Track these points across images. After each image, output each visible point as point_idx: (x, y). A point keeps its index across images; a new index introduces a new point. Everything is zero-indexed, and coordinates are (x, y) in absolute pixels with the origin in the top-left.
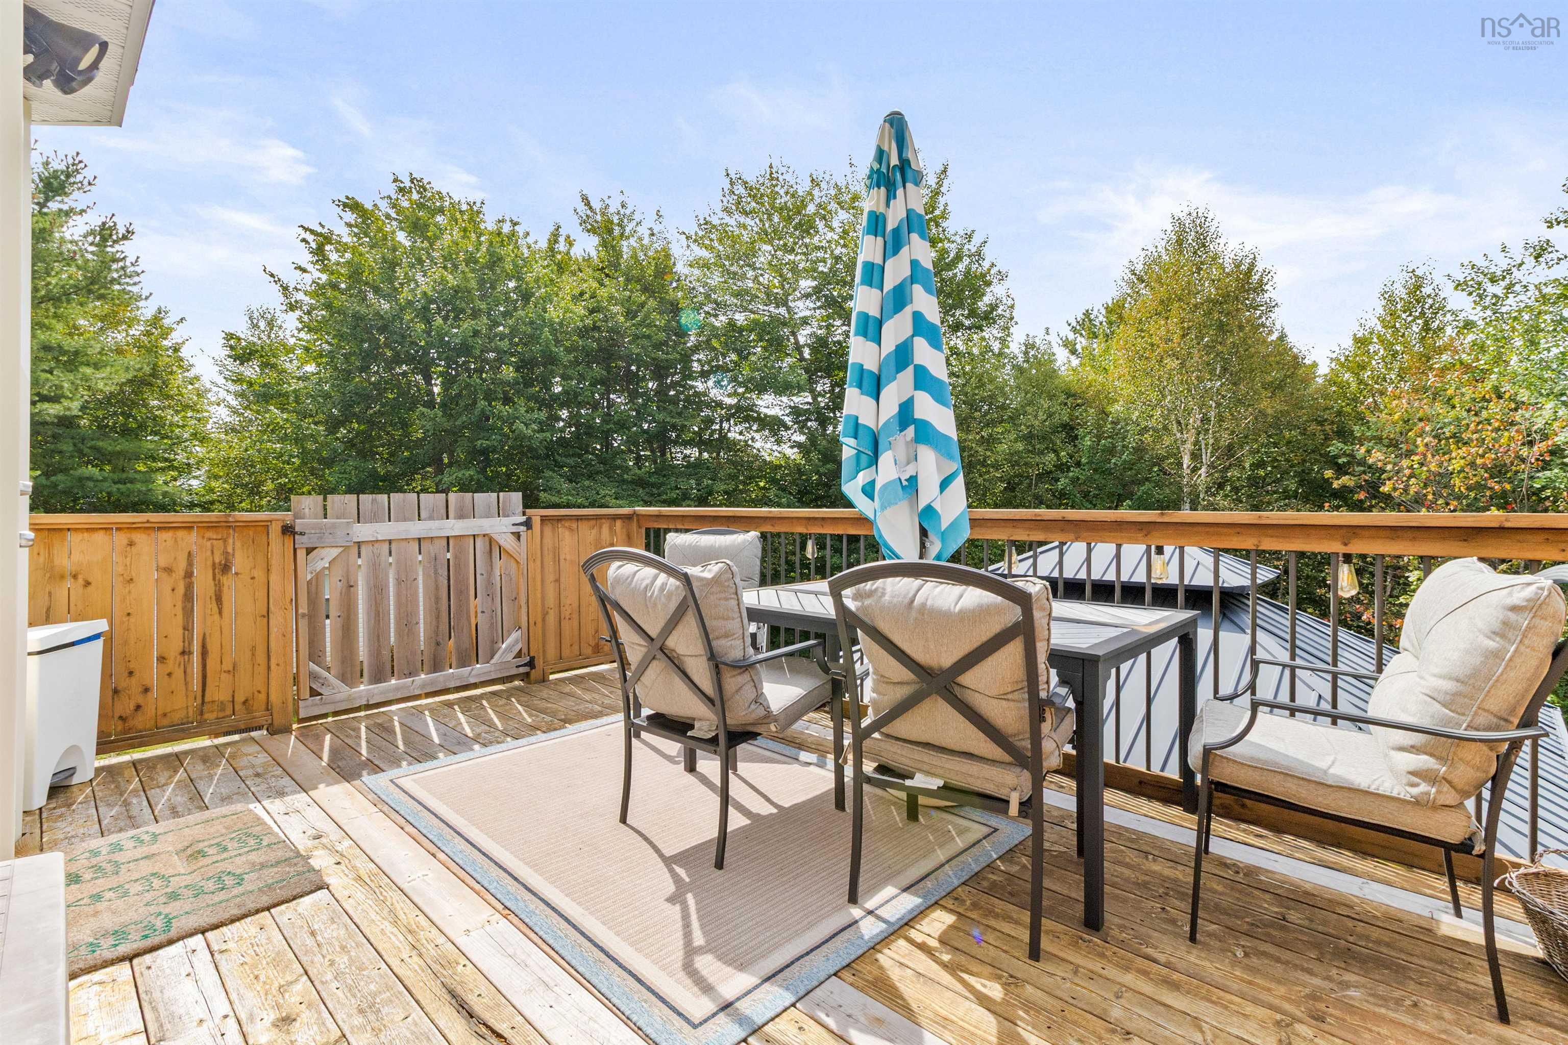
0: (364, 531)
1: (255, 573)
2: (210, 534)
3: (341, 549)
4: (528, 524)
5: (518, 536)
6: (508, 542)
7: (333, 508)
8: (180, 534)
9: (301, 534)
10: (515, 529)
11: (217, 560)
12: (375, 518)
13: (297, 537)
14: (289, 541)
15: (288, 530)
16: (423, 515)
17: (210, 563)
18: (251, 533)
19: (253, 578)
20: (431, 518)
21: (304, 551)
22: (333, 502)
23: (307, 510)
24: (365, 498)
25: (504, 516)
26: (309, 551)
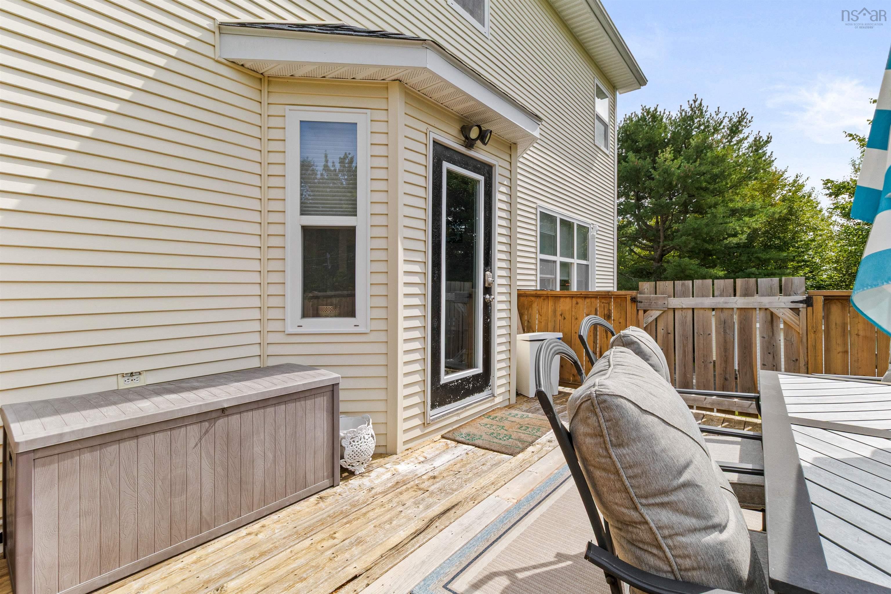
0: (675, 302)
1: (621, 320)
2: (603, 301)
3: (661, 312)
4: (809, 302)
5: (796, 311)
6: (786, 315)
7: (659, 289)
8: (593, 300)
9: (640, 302)
10: (793, 306)
11: (606, 313)
12: (684, 295)
13: (638, 304)
14: (634, 306)
15: (634, 300)
16: (716, 293)
17: (603, 314)
18: (619, 300)
19: (620, 323)
20: (721, 295)
21: (643, 312)
22: (659, 286)
23: (646, 290)
24: (678, 283)
25: (786, 295)
26: (645, 311)
